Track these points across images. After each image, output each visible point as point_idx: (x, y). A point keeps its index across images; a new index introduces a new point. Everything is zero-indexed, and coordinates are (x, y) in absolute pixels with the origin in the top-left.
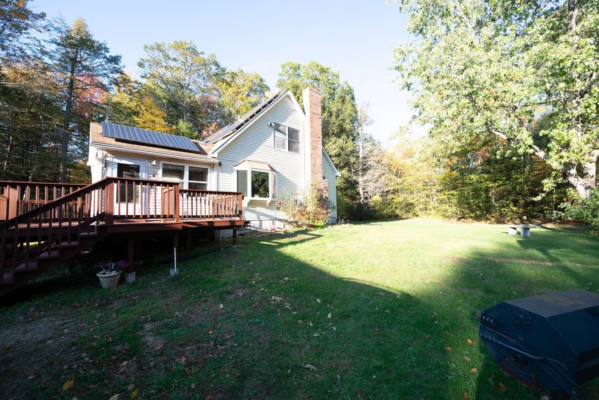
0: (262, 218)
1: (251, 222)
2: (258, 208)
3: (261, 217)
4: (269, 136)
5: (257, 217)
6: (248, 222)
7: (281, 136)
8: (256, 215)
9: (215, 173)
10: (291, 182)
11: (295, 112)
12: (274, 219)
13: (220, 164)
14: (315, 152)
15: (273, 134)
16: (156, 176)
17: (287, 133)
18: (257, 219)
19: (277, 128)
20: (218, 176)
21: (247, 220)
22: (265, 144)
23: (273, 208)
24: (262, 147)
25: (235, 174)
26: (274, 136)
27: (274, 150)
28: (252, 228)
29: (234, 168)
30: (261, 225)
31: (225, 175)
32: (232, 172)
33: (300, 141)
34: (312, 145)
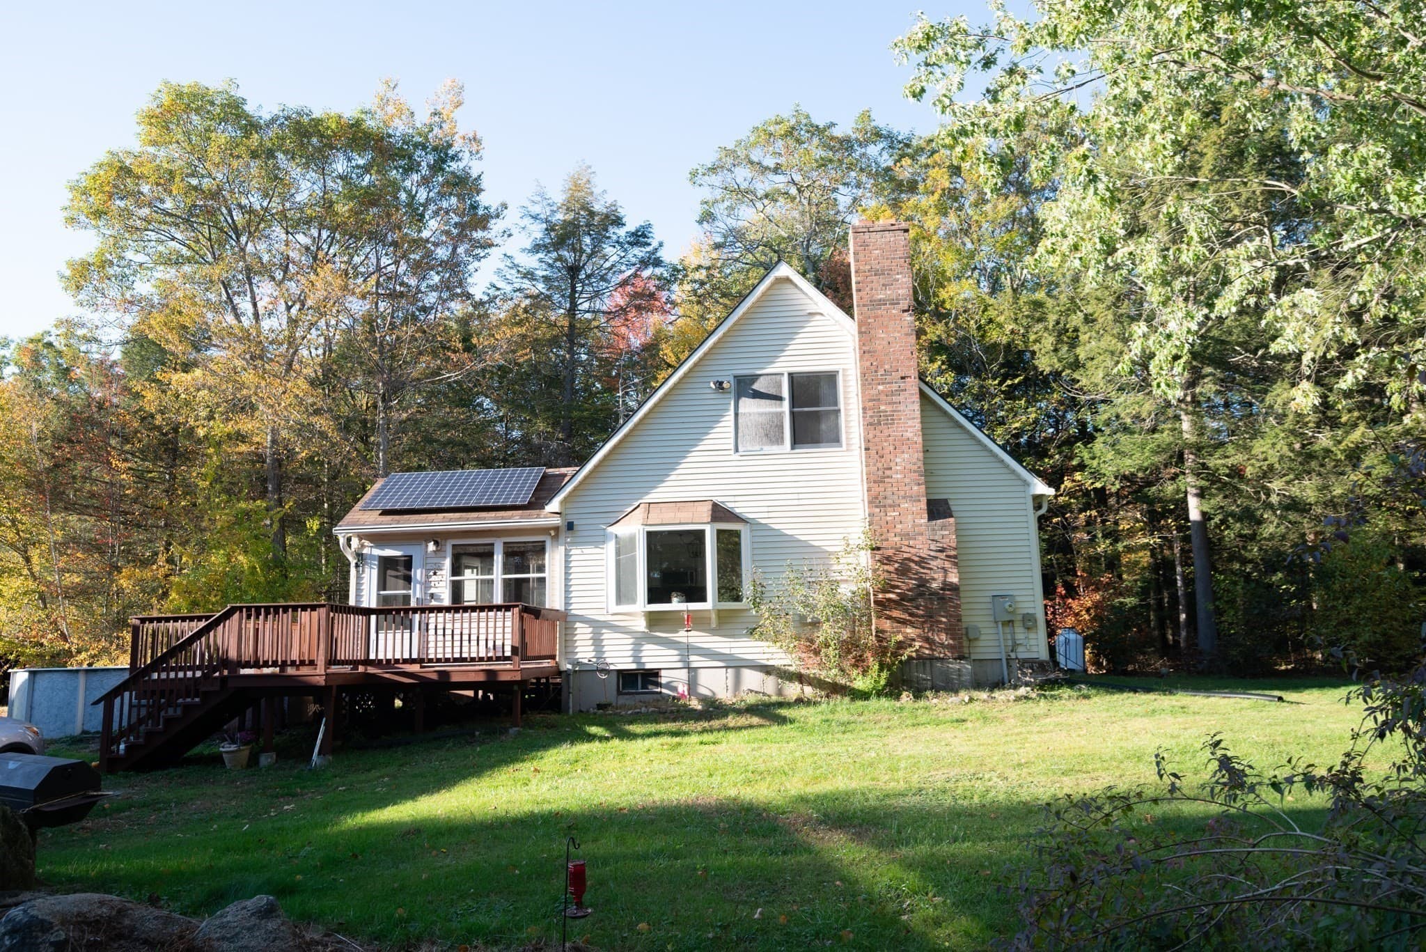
0: (696, 661)
1: (663, 673)
2: (682, 633)
3: (692, 658)
4: (716, 419)
5: (677, 658)
6: (655, 673)
7: (761, 410)
8: (676, 652)
9: (562, 549)
10: (806, 545)
11: (818, 317)
12: (736, 665)
13: (570, 526)
14: (886, 433)
15: (732, 412)
16: (439, 573)
17: (785, 393)
18: (680, 665)
19: (745, 387)
20: (567, 555)
21: (648, 666)
22: (706, 444)
23: (737, 632)
24: (694, 457)
25: (611, 546)
26: (736, 415)
27: (736, 457)
28: (664, 691)
29: (610, 529)
30: (692, 684)
31: (585, 551)
32: (604, 542)
33: (842, 406)
34: (870, 413)
